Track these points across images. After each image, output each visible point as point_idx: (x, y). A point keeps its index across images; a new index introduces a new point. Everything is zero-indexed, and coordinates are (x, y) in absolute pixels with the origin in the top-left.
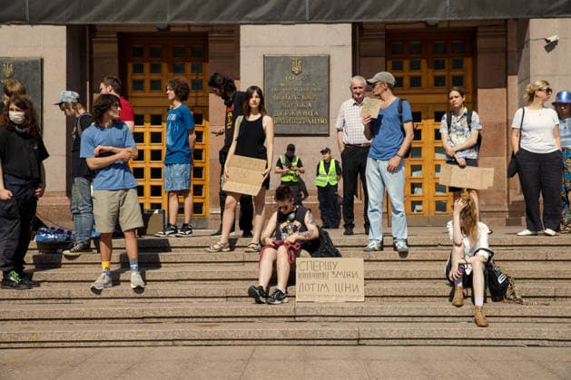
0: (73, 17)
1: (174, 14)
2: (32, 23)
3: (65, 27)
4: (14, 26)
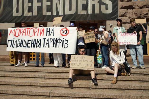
0: (16, 21)
1: (35, 20)
2: (9, 23)
3: (14, 23)
4: (5, 23)
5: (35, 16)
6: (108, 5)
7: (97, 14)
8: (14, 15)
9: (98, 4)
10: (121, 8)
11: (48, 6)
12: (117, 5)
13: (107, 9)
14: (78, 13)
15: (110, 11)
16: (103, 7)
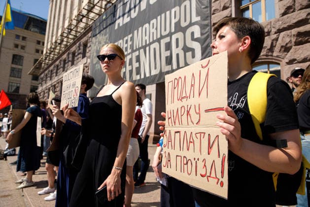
6: (194, 49)
9: (182, 52)
11: (137, 68)
13: (193, 56)
15: (197, 58)
16: (189, 54)
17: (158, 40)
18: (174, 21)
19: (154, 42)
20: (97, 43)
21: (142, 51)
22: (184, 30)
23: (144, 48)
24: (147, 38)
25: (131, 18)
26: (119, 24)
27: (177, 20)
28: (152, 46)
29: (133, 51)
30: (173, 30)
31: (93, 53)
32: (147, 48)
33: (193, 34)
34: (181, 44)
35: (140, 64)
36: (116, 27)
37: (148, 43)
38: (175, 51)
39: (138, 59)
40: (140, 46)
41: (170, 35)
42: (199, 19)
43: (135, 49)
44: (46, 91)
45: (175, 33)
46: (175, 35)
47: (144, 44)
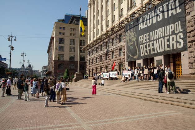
5: (149, 55)
6: (180, 42)
7: (175, 49)
8: (142, 55)
9: (175, 43)
10: (188, 43)
11: (153, 49)
12: (186, 41)
13: (180, 45)
14: (166, 50)
15: (182, 46)
16: (178, 44)
17: (163, 38)
18: (171, 30)
19: (160, 38)
20: (129, 36)
21: (155, 41)
22: (176, 34)
23: (156, 40)
24: (157, 36)
25: (147, 26)
26: (141, 28)
27: (173, 30)
28: (160, 40)
29: (150, 41)
30: (171, 34)
31: (128, 41)
32: (158, 40)
33: (180, 36)
34: (175, 40)
35: (154, 47)
36: (139, 29)
37: (158, 38)
38: (171, 42)
39: (153, 45)
40: (154, 39)
41: (169, 35)
42: (182, 30)
43: (151, 40)
44: (94, 59)
45: (172, 35)
46: (172, 36)
47: (156, 38)
